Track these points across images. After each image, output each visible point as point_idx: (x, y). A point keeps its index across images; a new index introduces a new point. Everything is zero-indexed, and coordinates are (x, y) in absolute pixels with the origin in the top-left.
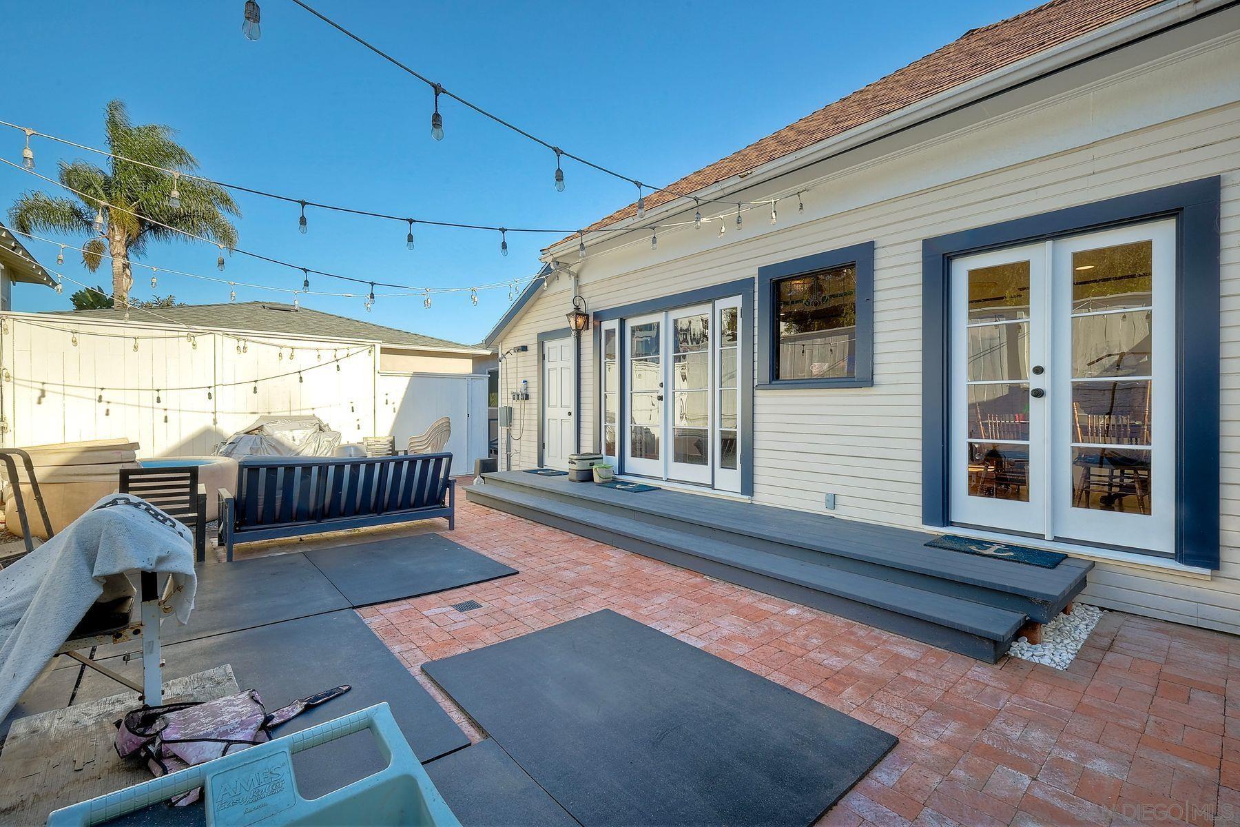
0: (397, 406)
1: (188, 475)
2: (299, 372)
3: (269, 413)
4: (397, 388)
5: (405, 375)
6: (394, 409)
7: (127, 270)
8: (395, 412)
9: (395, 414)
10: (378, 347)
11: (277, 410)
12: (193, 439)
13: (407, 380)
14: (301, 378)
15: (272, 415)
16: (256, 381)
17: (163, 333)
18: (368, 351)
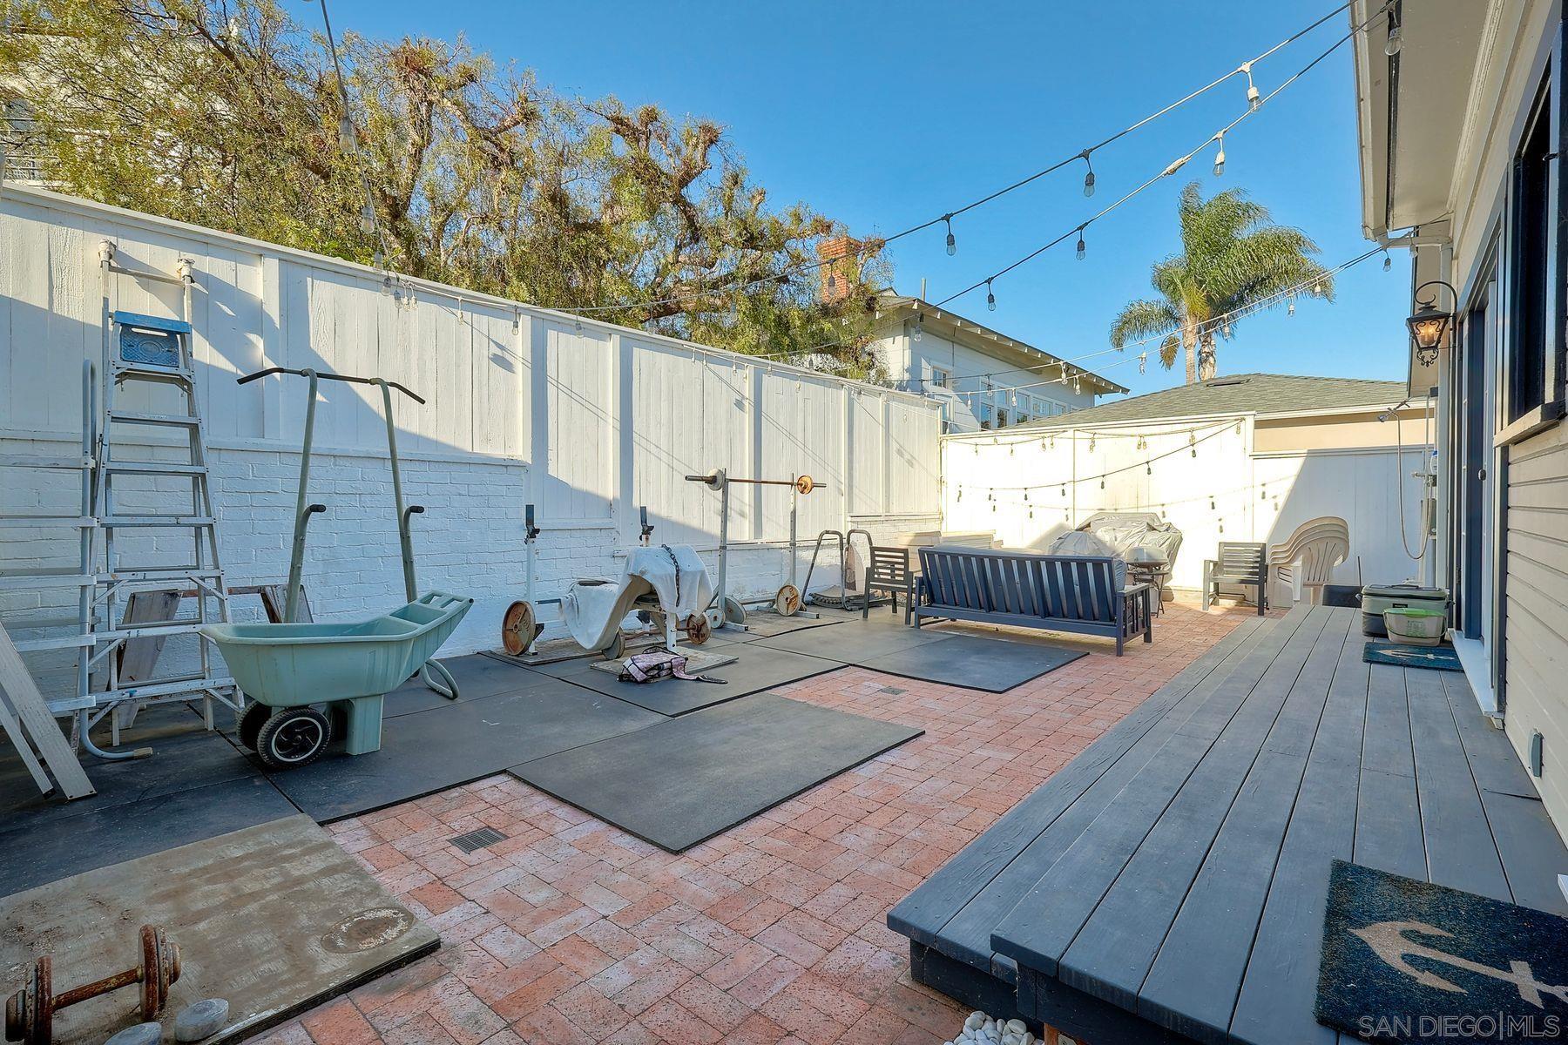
0: (1281, 501)
1: (902, 555)
2: (1148, 462)
3: (1116, 510)
4: (1283, 474)
5: (1296, 455)
6: (1276, 505)
7: (1211, 358)
8: (1276, 509)
9: (1277, 512)
10: (1250, 421)
11: (1124, 507)
12: (1050, 534)
13: (1299, 462)
14: (1149, 469)
15: (1118, 511)
16: (1103, 476)
17: (1026, 438)
18: (1235, 428)
